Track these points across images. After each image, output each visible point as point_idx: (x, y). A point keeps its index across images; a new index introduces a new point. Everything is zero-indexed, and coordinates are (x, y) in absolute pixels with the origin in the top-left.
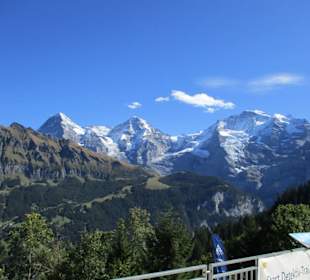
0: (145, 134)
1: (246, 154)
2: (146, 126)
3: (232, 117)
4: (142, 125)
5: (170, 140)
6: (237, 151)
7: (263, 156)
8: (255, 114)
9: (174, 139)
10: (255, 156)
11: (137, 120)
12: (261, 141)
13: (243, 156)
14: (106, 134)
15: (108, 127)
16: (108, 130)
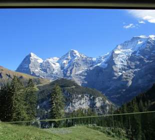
0: (76, 59)
1: (128, 63)
2: (78, 54)
3: (126, 42)
4: (75, 54)
5: (92, 61)
6: (122, 62)
7: (138, 63)
8: (139, 38)
9: (94, 59)
10: (133, 64)
11: (73, 51)
12: (139, 54)
13: (126, 64)
14: (56, 61)
15: (58, 57)
16: (58, 59)
